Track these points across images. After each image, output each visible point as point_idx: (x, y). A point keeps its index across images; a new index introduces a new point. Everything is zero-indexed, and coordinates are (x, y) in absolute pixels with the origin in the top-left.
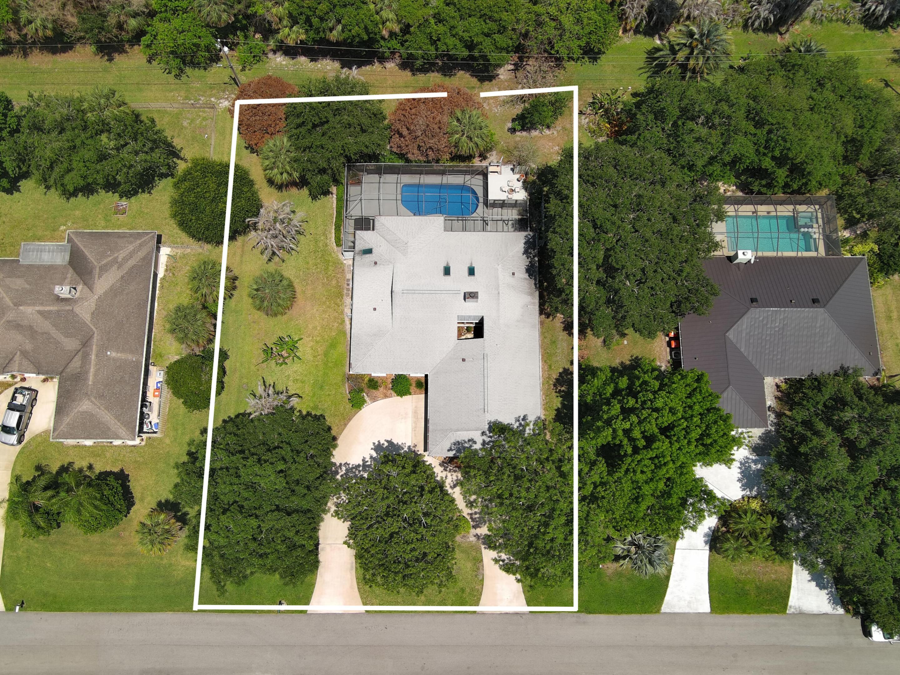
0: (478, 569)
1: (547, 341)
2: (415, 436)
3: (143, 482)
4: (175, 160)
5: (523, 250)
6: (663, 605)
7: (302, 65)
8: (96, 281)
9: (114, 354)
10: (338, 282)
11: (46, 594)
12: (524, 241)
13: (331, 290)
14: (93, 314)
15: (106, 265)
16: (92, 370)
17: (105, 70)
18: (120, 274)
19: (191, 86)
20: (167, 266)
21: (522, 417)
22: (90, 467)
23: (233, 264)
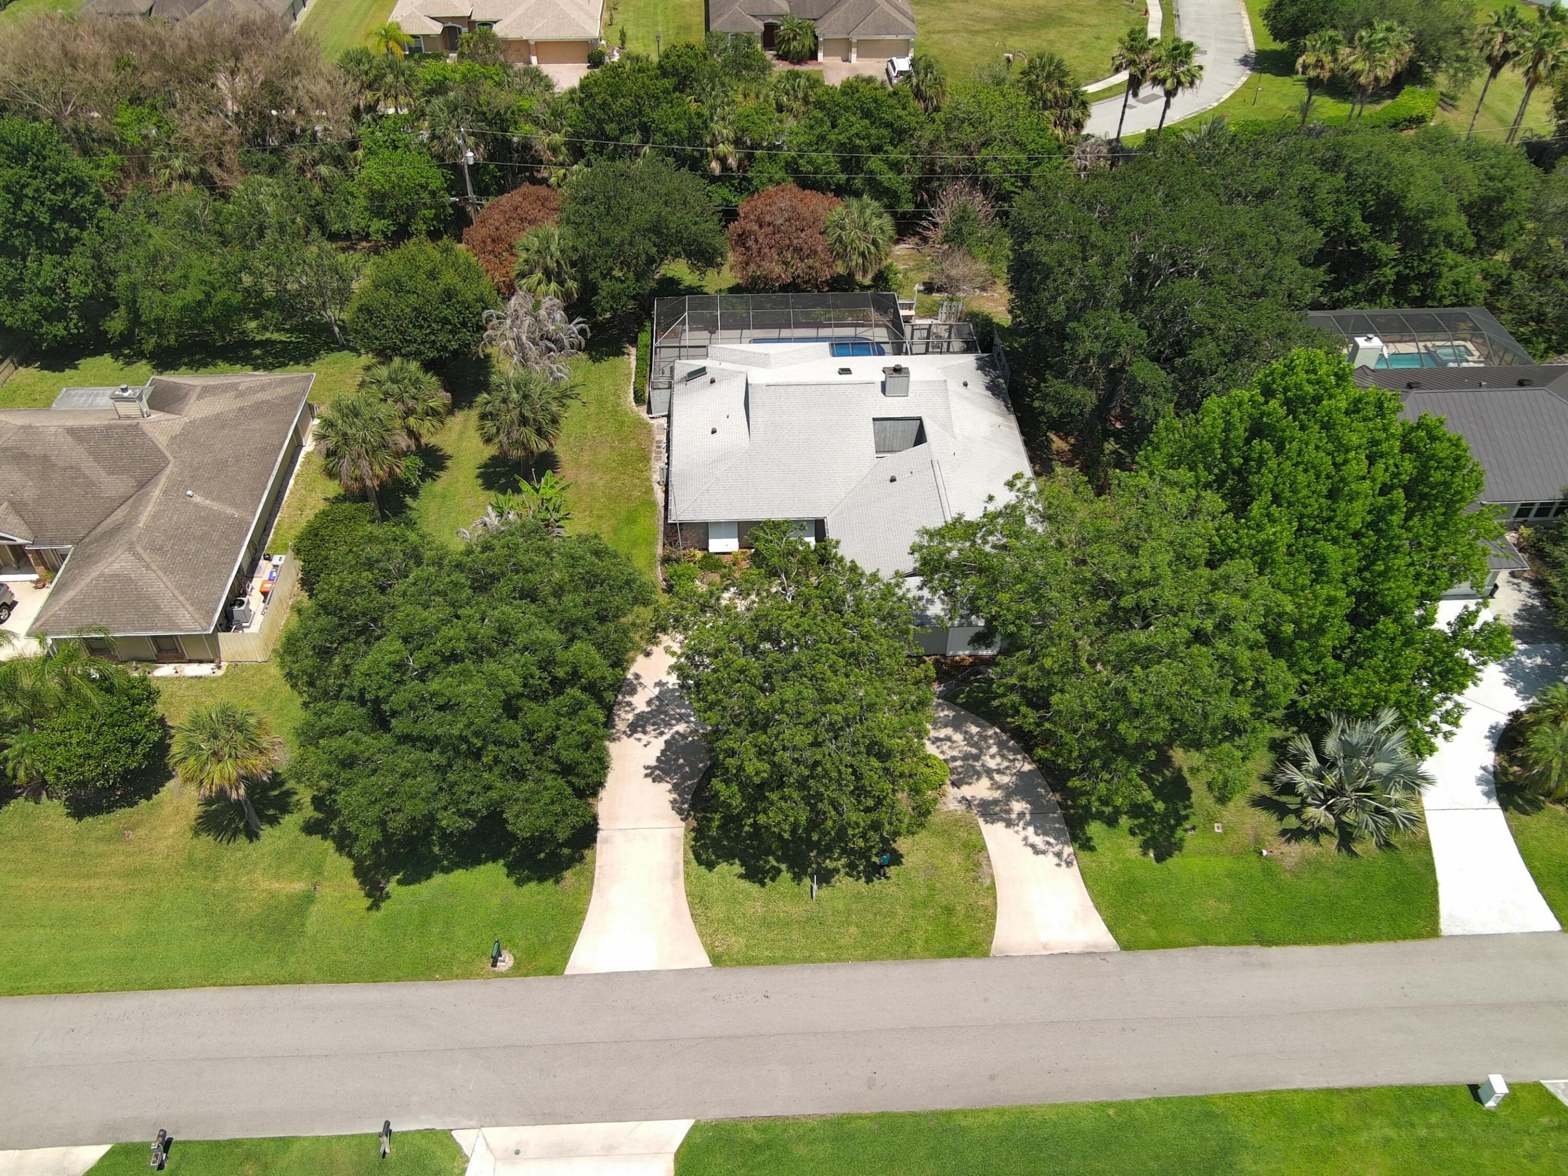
0: (978, 864)
6: (1442, 920)
8: (190, 405)
9: (198, 499)
10: (640, 444)
14: (173, 438)
16: (147, 513)
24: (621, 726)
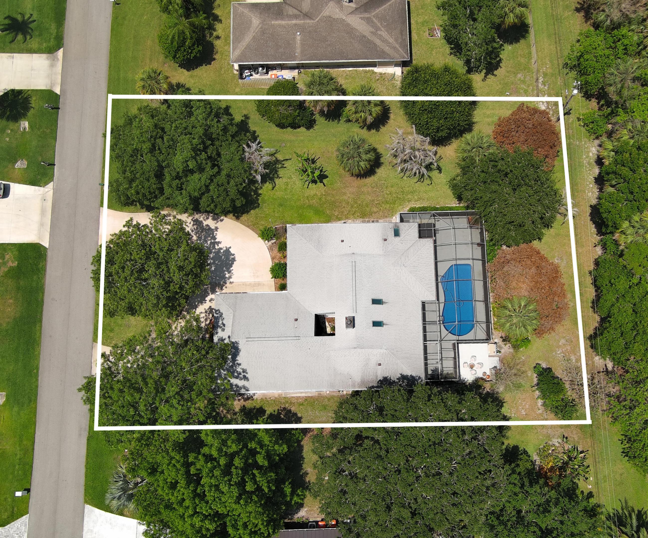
1: (326, 402)
2: (239, 285)
3: (205, 75)
4: (484, 71)
5: (405, 374)
6: (90, 507)
7: (590, 170)
8: (357, 16)
9: (298, 38)
10: (375, 213)
11: (124, 18)
12: (414, 375)
13: (368, 207)
14: (330, 17)
15: (372, 22)
16: (283, 22)
17: (567, 7)
18: (367, 34)
19: (558, 76)
20: (385, 74)
21: (247, 376)
22: (218, 37)
23: (391, 127)
24: (197, 216)
